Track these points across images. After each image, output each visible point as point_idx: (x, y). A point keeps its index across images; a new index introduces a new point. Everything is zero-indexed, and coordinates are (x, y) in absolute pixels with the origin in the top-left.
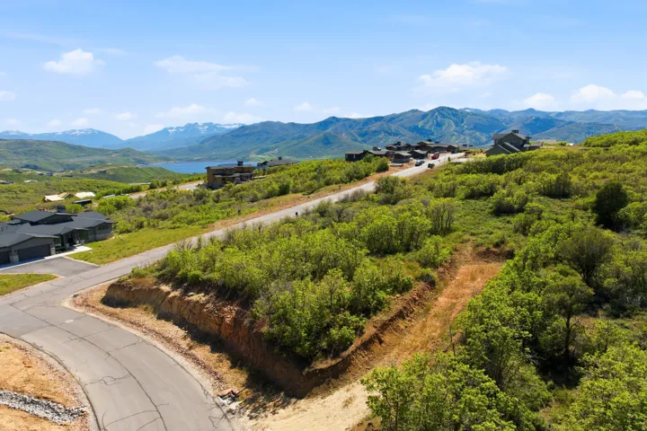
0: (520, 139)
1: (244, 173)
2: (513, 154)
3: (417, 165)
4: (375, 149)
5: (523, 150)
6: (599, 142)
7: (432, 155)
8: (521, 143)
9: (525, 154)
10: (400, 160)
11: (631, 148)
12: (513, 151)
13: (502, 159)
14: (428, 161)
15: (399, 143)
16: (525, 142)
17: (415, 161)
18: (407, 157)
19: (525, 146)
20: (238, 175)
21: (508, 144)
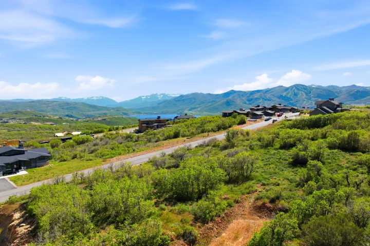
0: (334, 104)
1: (161, 123)
2: (328, 115)
3: (265, 121)
4: (241, 110)
5: (336, 111)
7: (278, 114)
8: (335, 107)
9: (335, 115)
10: (255, 117)
12: (328, 112)
13: (320, 118)
14: (274, 118)
15: (258, 106)
16: (338, 106)
17: (266, 118)
18: (261, 115)
19: (338, 109)
20: (156, 124)
21: (325, 108)
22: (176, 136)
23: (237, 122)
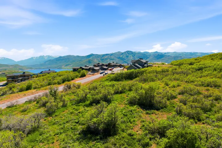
0: (143, 62)
1: (25, 77)
2: (138, 70)
3: (100, 74)
4: (86, 66)
5: (143, 67)
6: (176, 63)
7: (111, 68)
8: (143, 64)
9: (143, 69)
10: (94, 71)
11: (190, 66)
12: (139, 68)
13: (133, 72)
14: (106, 72)
15: (99, 64)
16: (145, 63)
17: (102, 71)
18: (99, 70)
19: (145, 65)
20: (21, 78)
21: (137, 65)
22: (29, 88)
23: (80, 76)
